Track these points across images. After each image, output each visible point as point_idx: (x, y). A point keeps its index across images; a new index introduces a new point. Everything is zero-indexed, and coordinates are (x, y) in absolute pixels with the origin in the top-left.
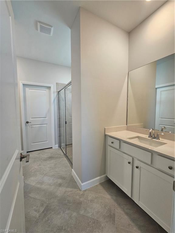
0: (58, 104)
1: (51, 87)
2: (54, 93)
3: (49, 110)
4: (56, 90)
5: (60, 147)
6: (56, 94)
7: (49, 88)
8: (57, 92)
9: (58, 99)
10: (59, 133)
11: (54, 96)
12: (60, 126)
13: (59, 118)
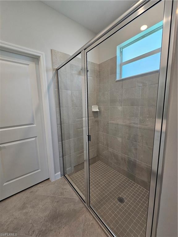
0: (57, 96)
1: (41, 58)
2: (47, 71)
3: (39, 108)
4: (50, 66)
5: (64, 175)
6: (51, 74)
7: (36, 59)
8: (53, 69)
9: (56, 84)
10: (61, 150)
11: (47, 78)
12: (62, 138)
13: (59, 122)
